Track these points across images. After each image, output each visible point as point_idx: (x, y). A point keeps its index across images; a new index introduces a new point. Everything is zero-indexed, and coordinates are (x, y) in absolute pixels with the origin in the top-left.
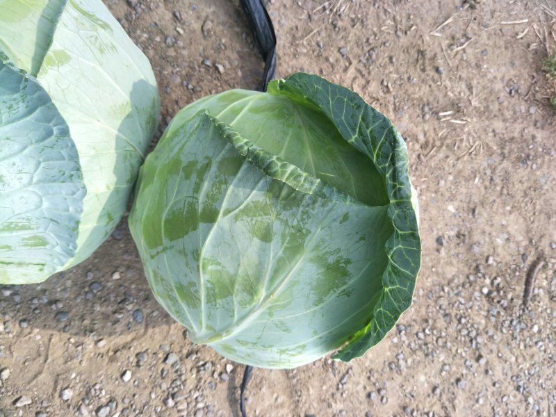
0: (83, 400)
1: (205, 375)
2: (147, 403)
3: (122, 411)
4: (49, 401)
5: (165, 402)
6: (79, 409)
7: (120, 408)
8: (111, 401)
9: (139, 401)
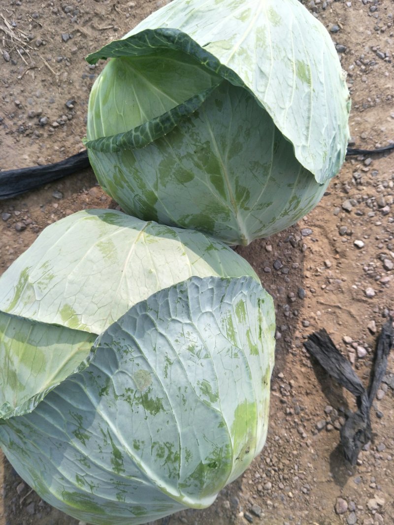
0: (376, 280)
1: (365, 178)
2: (385, 229)
3: (390, 250)
4: (374, 307)
5: (385, 214)
6: (384, 283)
7: (387, 251)
8: (379, 258)
9: (382, 235)
